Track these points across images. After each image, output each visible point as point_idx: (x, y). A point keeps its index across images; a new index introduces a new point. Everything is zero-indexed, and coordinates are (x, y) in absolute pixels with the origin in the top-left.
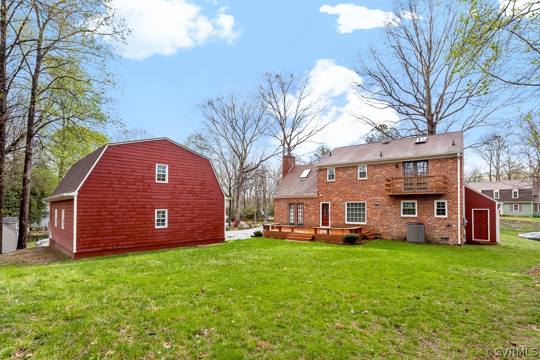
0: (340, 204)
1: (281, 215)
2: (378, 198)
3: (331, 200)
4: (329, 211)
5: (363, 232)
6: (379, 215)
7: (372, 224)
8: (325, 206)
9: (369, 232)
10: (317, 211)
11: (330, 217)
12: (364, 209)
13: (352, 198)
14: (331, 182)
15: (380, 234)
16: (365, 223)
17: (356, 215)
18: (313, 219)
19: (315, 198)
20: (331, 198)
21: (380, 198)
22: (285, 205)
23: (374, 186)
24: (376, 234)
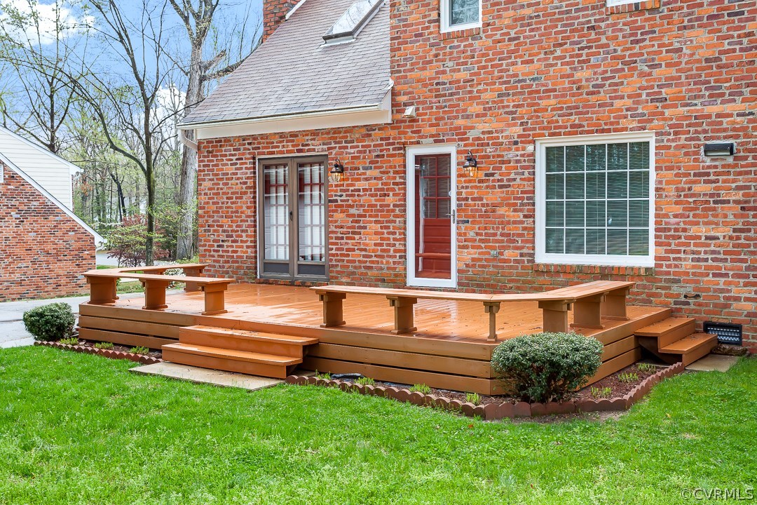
0: (510, 155)
1: (226, 222)
2: (728, 108)
3: (460, 135)
4: (453, 194)
5: (636, 314)
6: (731, 211)
7: (687, 264)
8: (433, 170)
9: (670, 314)
10: (391, 200)
11: (453, 227)
12: (640, 181)
13: (575, 119)
14: (461, 36)
15: (737, 327)
16: (647, 261)
17: (595, 213)
18: (370, 241)
19: (382, 128)
20: (460, 122)
21: (738, 106)
22: (245, 172)
23: (701, 36)
24: (708, 326)
